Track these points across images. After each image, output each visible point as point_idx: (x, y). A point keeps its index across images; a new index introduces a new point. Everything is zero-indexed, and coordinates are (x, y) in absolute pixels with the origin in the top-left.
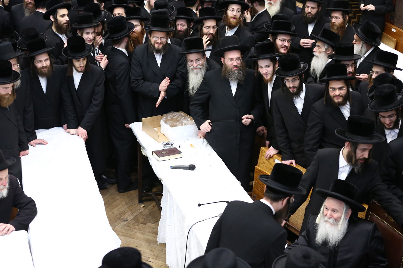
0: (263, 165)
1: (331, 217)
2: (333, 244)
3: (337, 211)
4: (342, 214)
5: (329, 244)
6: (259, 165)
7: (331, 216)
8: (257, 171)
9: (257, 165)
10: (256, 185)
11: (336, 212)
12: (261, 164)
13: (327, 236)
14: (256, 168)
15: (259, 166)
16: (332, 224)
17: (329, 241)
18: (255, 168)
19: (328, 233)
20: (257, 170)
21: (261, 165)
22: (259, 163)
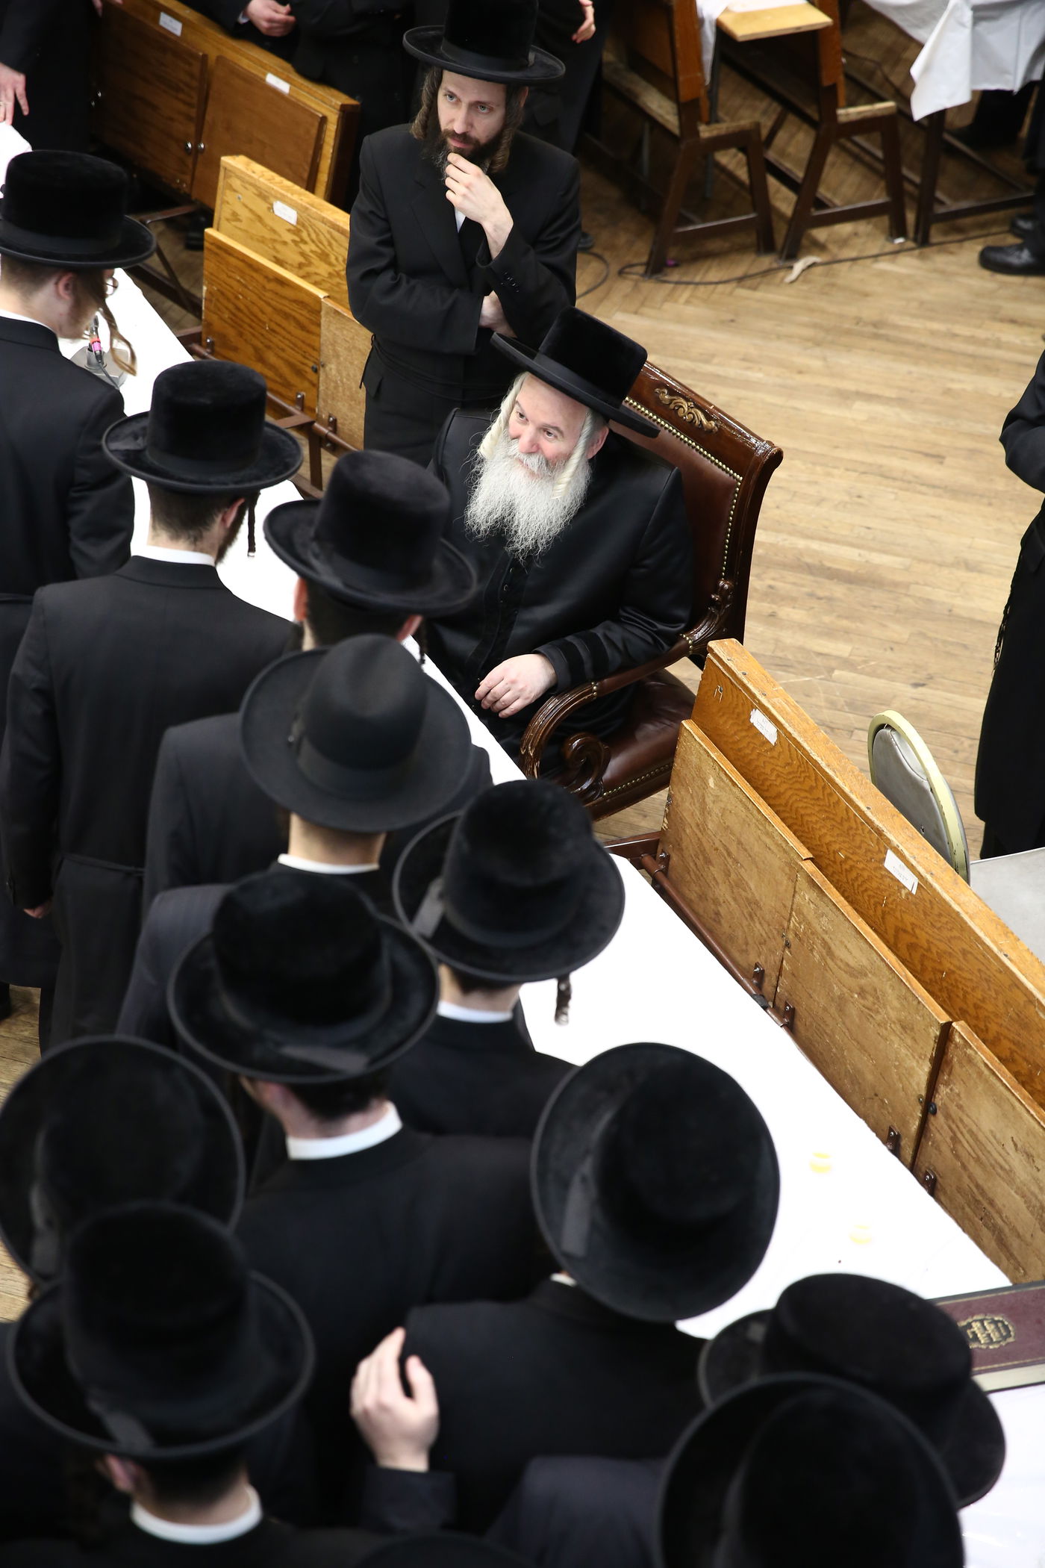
0: (234, 223)
1: (534, 449)
2: (529, 543)
3: (561, 433)
4: (575, 446)
5: (512, 542)
6: (218, 224)
7: (532, 446)
8: (213, 248)
9: (211, 225)
10: (214, 299)
11: (556, 437)
12: (228, 220)
13: (511, 509)
14: (210, 236)
15: (218, 230)
16: (532, 474)
17: (516, 532)
18: (206, 237)
19: (517, 502)
20: (212, 244)
21: (224, 224)
22: (220, 219)
